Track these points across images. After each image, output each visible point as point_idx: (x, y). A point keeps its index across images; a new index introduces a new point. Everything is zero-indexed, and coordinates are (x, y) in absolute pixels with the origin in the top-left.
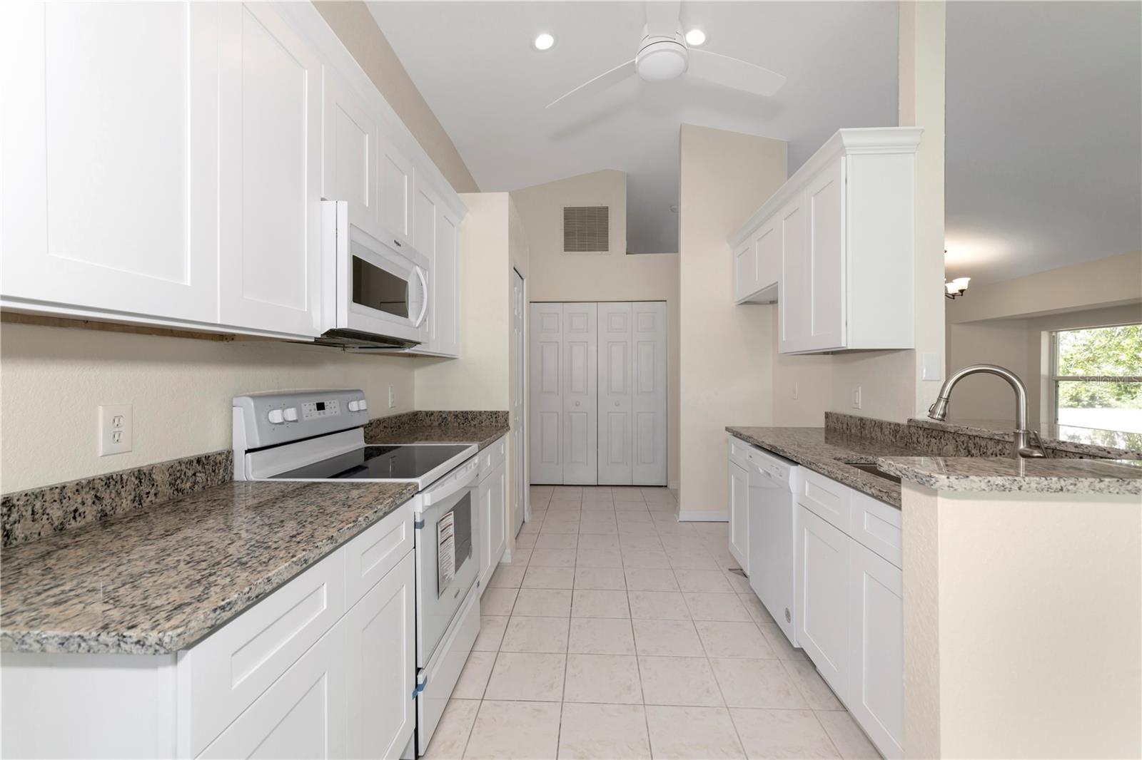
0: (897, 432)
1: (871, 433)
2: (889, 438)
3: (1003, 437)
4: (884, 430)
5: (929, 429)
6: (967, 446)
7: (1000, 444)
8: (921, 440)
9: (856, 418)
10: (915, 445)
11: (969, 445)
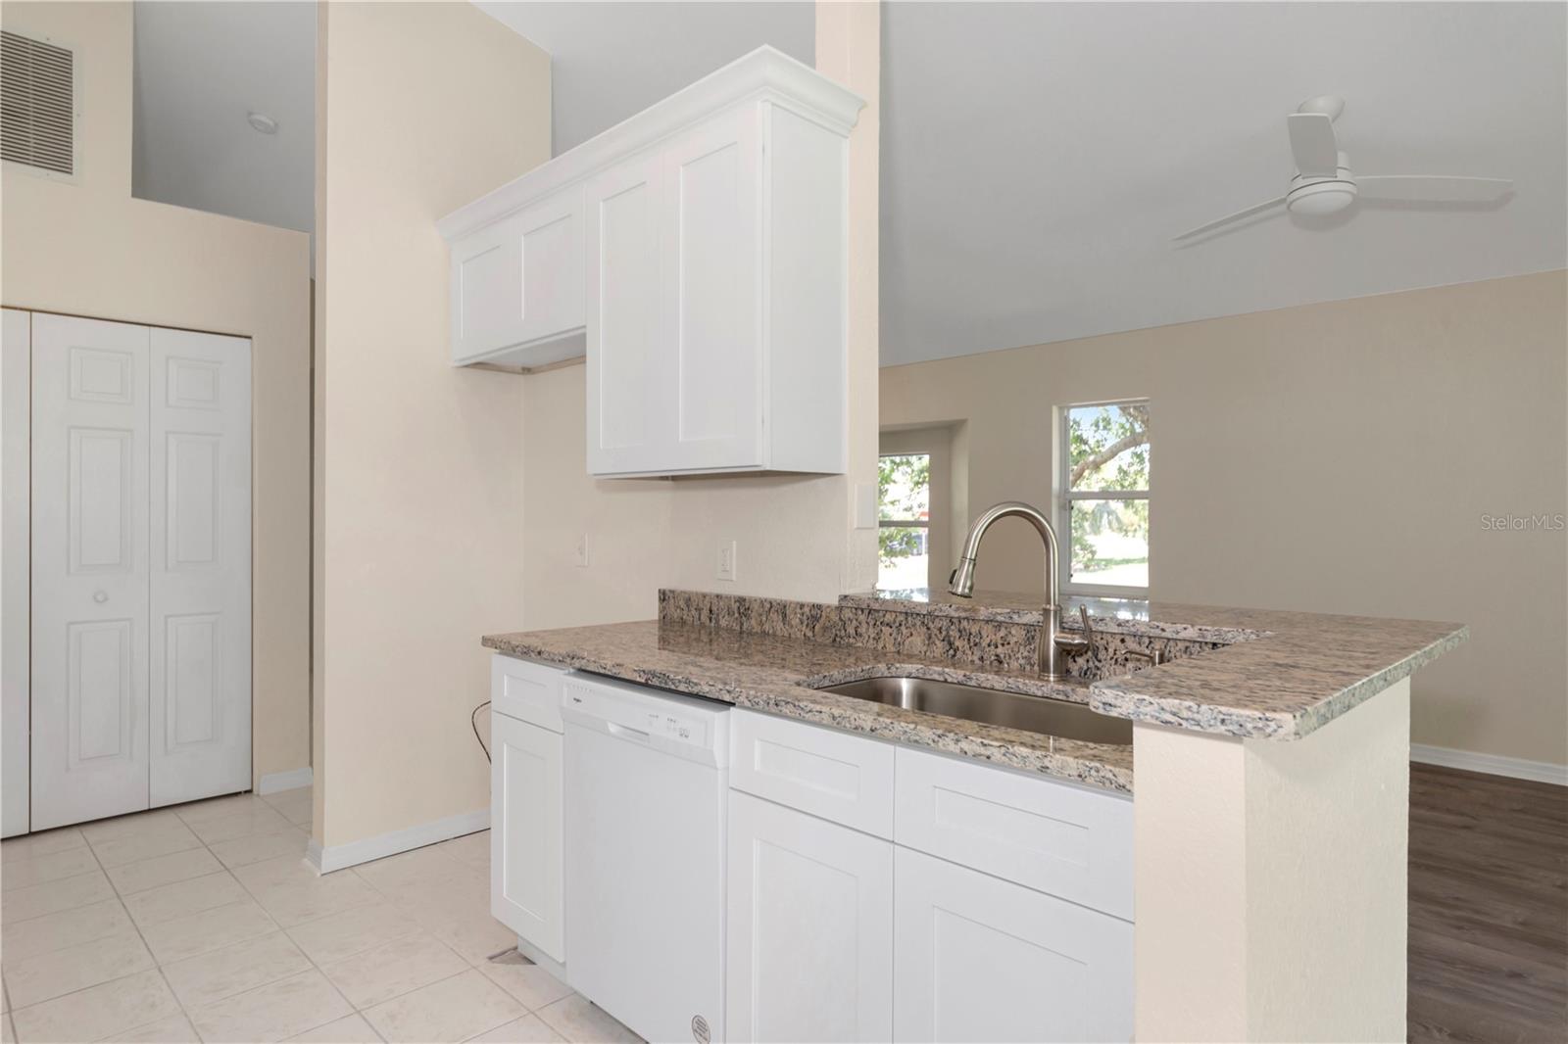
0: (815, 619)
1: (761, 624)
2: (799, 630)
3: (1011, 618)
4: (790, 615)
5: (878, 611)
6: (948, 635)
7: (1003, 629)
8: (863, 630)
9: (728, 598)
10: (851, 640)
11: (951, 633)
